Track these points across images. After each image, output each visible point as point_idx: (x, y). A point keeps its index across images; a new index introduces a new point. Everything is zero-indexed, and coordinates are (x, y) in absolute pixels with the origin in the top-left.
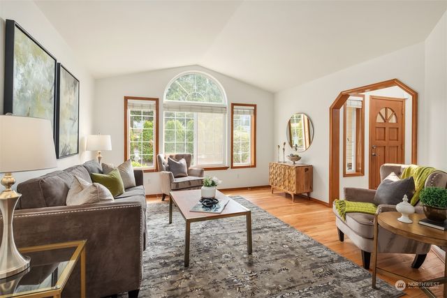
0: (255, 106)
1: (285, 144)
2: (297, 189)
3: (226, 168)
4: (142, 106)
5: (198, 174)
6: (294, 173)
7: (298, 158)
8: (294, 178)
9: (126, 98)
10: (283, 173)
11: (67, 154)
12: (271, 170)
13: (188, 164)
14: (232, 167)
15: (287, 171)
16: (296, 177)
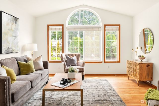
0: (119, 25)
1: (137, 48)
2: (141, 78)
3: (101, 62)
4: (56, 29)
5: (82, 65)
6: (138, 67)
7: (144, 58)
8: (139, 71)
9: (48, 26)
10: (133, 67)
11: (10, 52)
12: (128, 65)
13: (78, 59)
14: (105, 62)
15: (135, 65)
16: (140, 70)
